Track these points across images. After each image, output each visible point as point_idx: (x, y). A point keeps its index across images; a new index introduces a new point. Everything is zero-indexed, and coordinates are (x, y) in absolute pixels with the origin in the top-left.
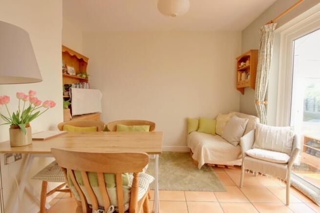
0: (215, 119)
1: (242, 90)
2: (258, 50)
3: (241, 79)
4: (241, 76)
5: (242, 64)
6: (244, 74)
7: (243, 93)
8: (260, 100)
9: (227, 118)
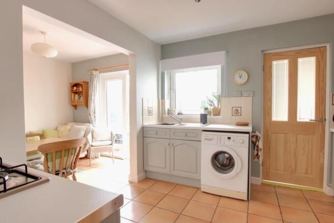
0: (56, 129)
1: (75, 107)
2: (88, 82)
3: (74, 99)
4: (74, 96)
5: (75, 88)
6: (77, 96)
7: (76, 109)
8: (92, 113)
9: (69, 127)
